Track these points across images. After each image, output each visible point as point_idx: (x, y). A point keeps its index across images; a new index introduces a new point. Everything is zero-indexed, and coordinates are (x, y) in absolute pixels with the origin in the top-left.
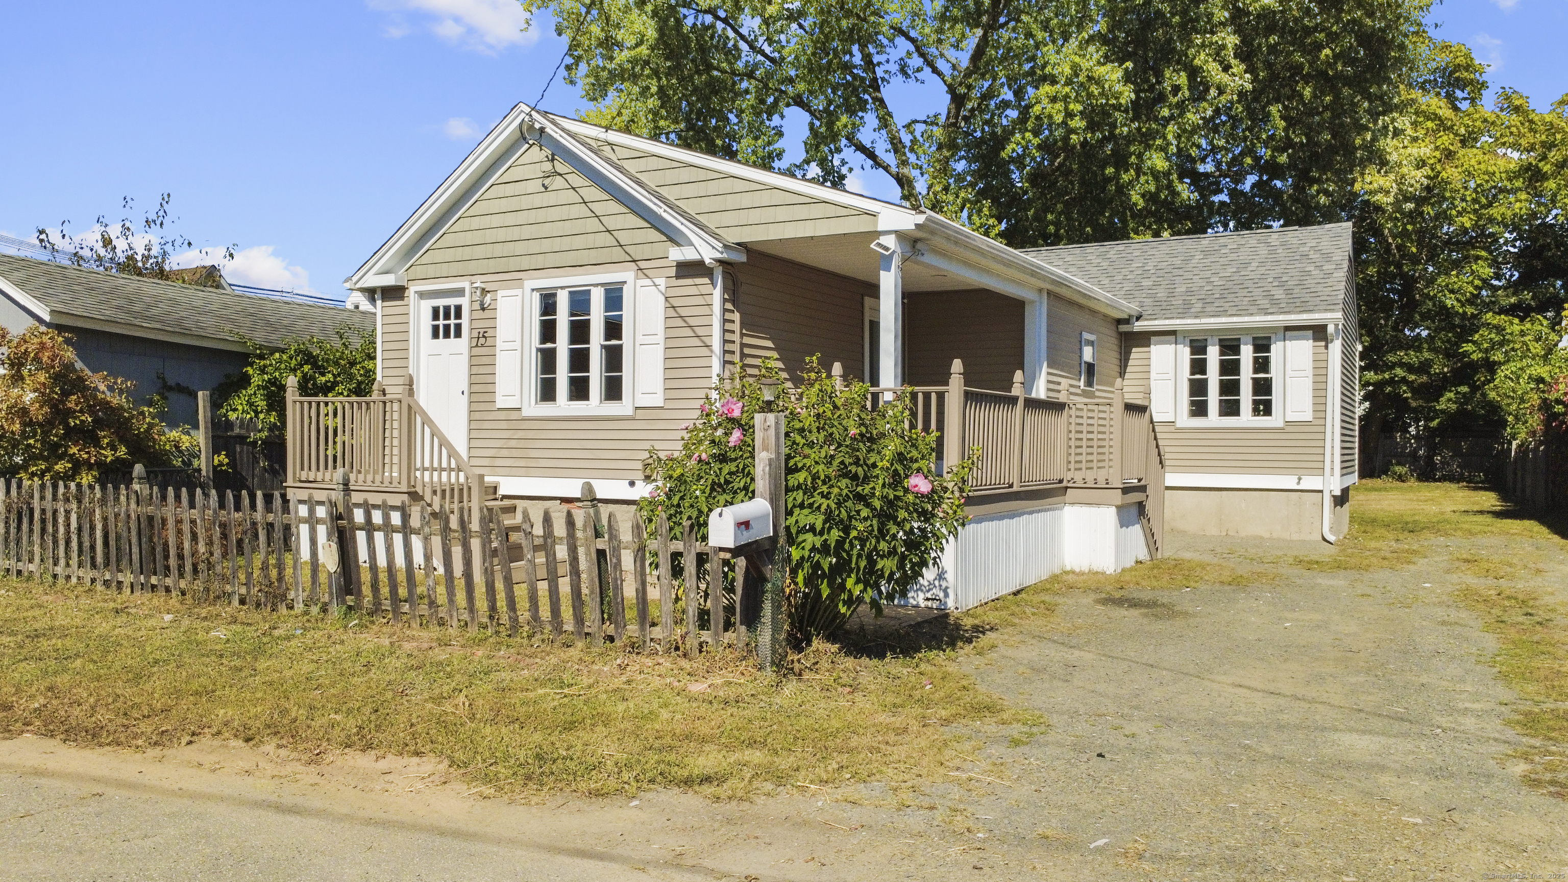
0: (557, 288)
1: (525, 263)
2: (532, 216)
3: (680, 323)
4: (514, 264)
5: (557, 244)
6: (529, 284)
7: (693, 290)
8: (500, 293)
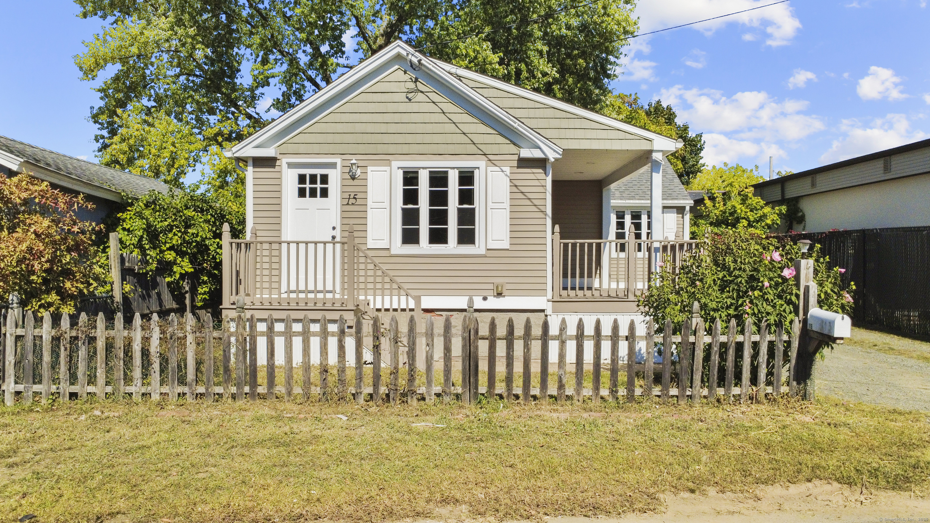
0: (420, 168)
1: (392, 149)
2: (397, 118)
3: (521, 196)
4: (381, 149)
5: (419, 138)
6: (396, 164)
7: (532, 176)
8: (370, 169)
